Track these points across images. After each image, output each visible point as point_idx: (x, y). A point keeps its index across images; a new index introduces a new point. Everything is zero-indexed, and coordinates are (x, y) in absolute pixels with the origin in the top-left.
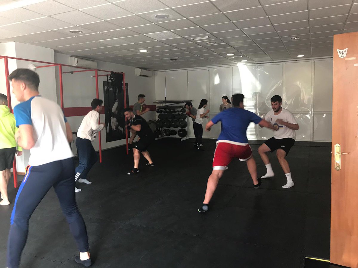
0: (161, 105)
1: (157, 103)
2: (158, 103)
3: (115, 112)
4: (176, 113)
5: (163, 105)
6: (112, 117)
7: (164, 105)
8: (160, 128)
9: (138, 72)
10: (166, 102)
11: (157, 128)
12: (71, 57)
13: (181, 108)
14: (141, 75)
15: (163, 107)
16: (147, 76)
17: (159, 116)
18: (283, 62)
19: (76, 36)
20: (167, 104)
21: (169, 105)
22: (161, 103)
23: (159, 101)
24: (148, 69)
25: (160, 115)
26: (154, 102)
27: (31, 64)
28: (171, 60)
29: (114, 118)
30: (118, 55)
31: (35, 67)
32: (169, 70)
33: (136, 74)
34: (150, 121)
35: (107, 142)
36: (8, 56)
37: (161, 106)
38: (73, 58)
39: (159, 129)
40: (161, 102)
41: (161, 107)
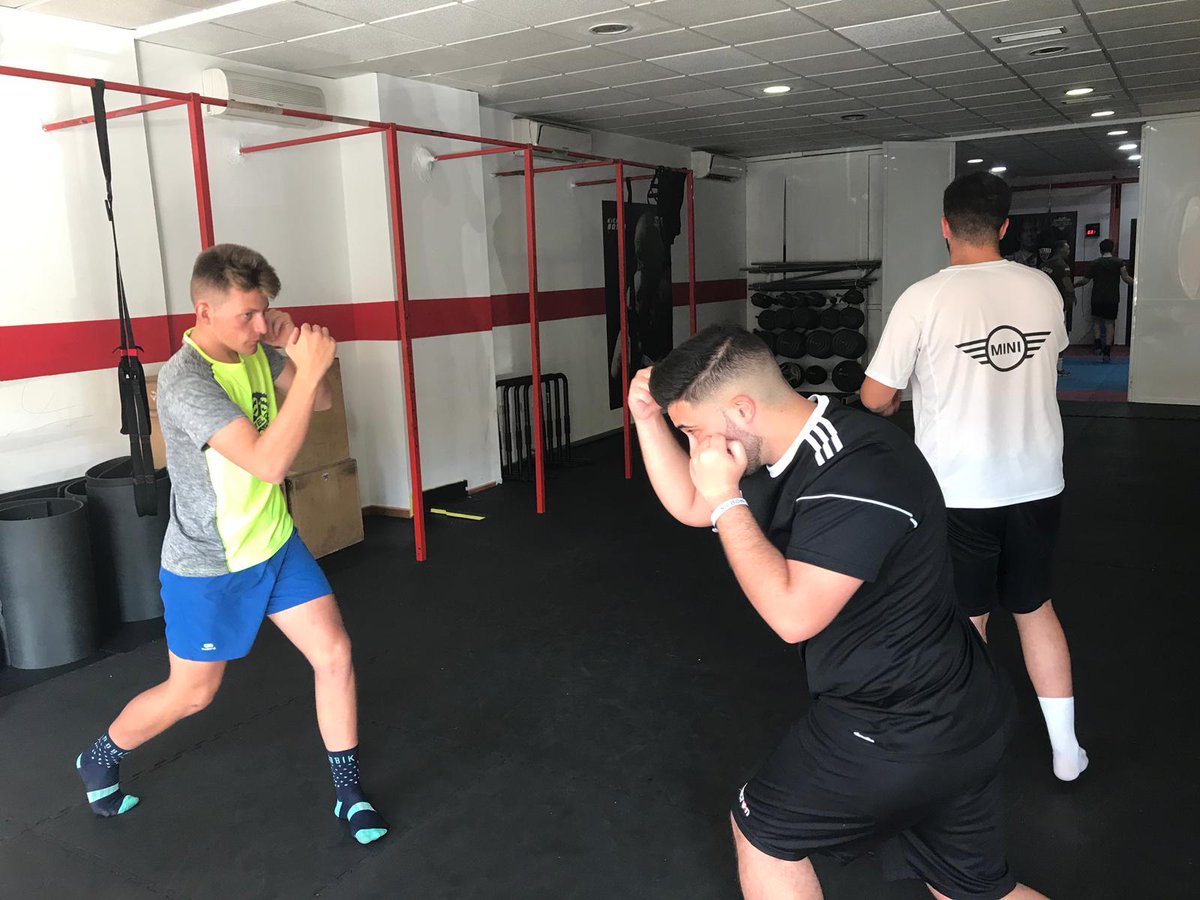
0: (765, 278)
1: (752, 271)
2: (755, 272)
4: (824, 308)
5: (776, 279)
7: (778, 277)
9: (701, 164)
10: (784, 266)
12: (516, 118)
13: (845, 288)
14: (710, 176)
15: (774, 286)
17: (761, 318)
19: (593, 46)
20: (790, 275)
21: (795, 278)
22: (767, 272)
23: (764, 264)
25: (763, 312)
26: (741, 270)
27: (421, 149)
28: (844, 117)
30: (677, 106)
31: (432, 159)
32: (800, 154)
33: (695, 172)
35: (612, 409)
36: (398, 124)
37: (768, 281)
38: (526, 122)
40: (767, 268)
41: (766, 283)
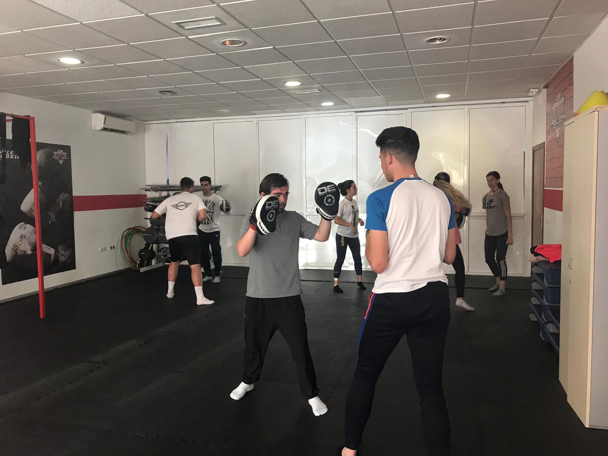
1: (147, 190)
2: (149, 190)
3: (31, 210)
5: (162, 195)
6: (23, 223)
7: (164, 194)
8: (154, 245)
9: (98, 121)
11: (147, 245)
14: (105, 129)
16: (123, 132)
18: (407, 109)
22: (156, 191)
24: (125, 117)
26: (141, 189)
28: (160, 92)
29: (27, 225)
33: (95, 126)
34: (131, 229)
35: (3, 284)
37: (157, 196)
39: (152, 248)
41: (156, 198)
